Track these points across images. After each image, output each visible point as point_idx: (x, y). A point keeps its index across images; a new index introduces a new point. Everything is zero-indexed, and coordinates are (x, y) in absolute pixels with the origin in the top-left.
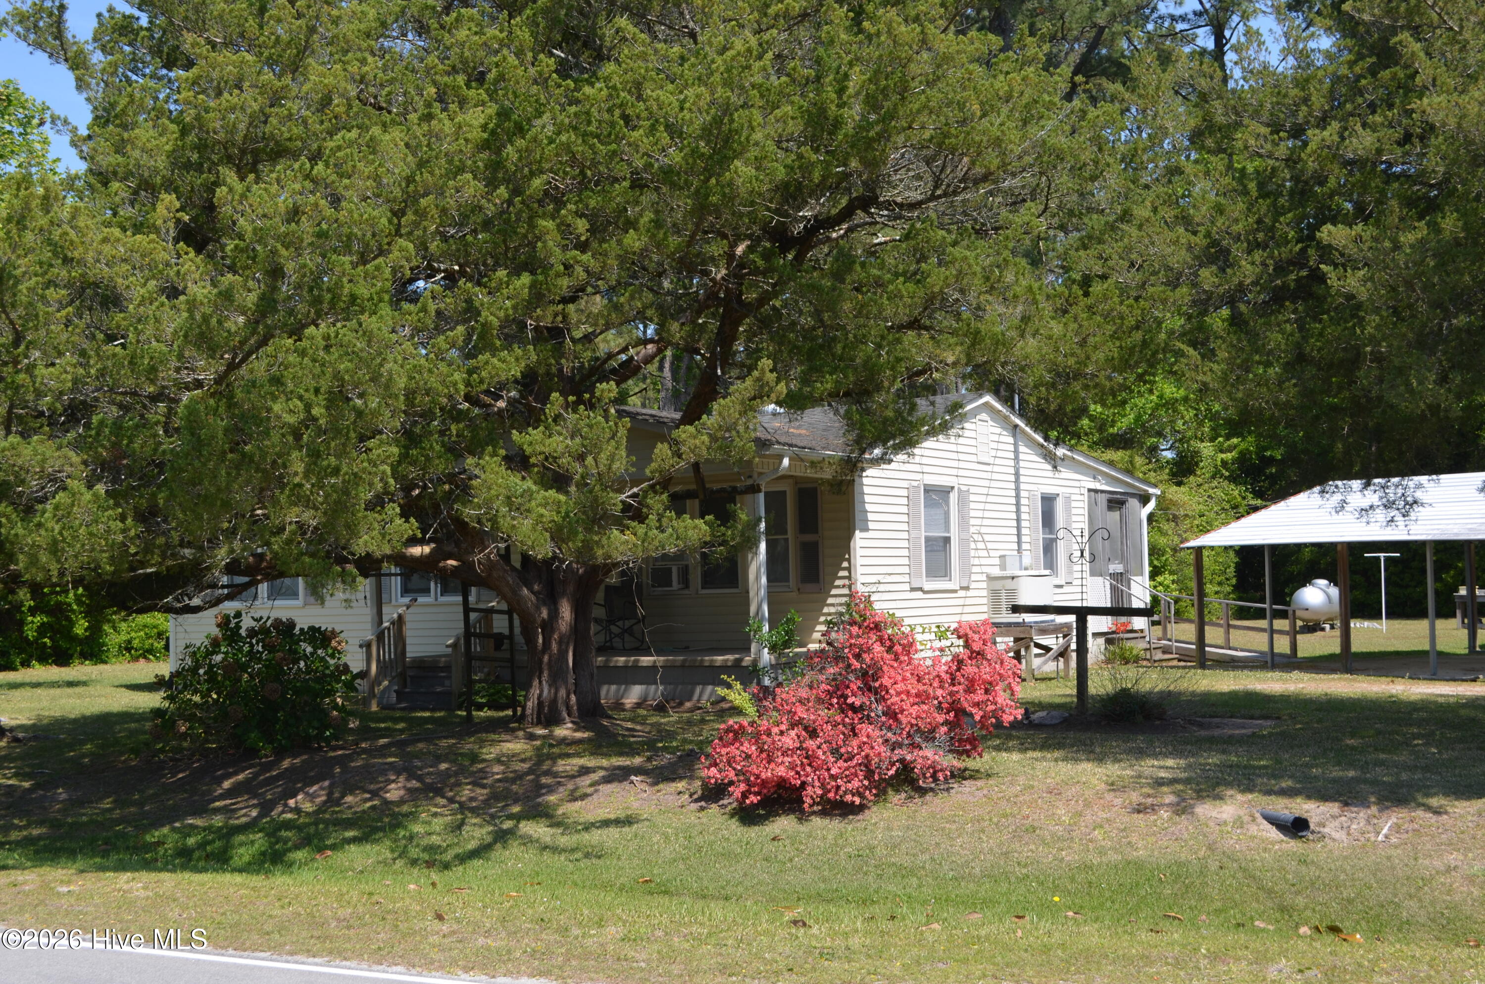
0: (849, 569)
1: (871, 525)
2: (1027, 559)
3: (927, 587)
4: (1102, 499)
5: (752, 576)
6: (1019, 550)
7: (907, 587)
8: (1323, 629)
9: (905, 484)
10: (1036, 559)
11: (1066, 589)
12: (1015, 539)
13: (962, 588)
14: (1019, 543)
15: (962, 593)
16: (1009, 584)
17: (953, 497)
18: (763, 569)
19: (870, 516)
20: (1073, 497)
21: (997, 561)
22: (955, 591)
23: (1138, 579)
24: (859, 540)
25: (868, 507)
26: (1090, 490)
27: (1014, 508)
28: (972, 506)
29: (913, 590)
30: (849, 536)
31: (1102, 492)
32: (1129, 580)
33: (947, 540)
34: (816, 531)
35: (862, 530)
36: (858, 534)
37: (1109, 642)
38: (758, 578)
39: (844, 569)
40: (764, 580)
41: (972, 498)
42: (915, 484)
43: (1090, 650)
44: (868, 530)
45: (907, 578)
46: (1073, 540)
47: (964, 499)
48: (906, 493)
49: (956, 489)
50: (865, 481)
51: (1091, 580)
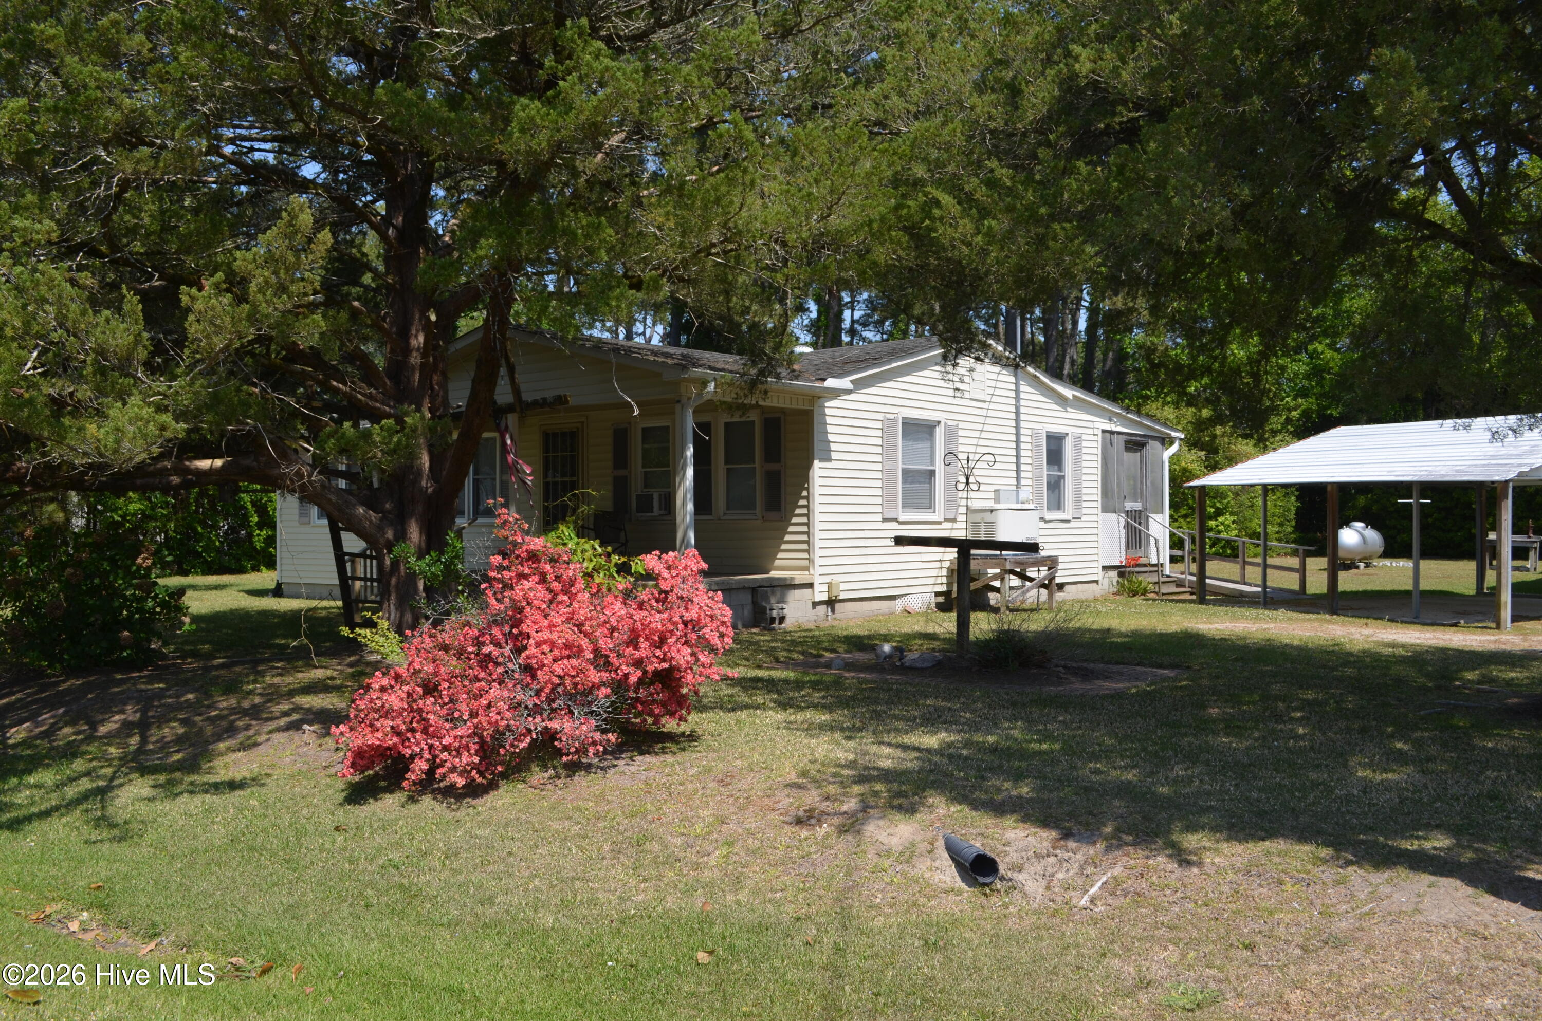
0: (807, 498)
1: (834, 456)
2: (1025, 493)
3: (902, 518)
4: (1119, 442)
5: (679, 502)
6: (1018, 486)
7: (879, 517)
8: (1358, 567)
9: (880, 416)
10: (1039, 494)
11: (1072, 524)
12: (1014, 474)
13: (946, 520)
14: (1018, 478)
15: (948, 525)
16: (988, 517)
17: (939, 432)
18: (690, 496)
19: (833, 447)
20: (1084, 437)
21: (992, 495)
22: (940, 523)
23: (1158, 517)
24: (818, 469)
25: (831, 437)
26: (1104, 431)
27: (1014, 445)
28: (961, 440)
29: (885, 520)
30: (808, 466)
31: (1119, 433)
32: (1148, 517)
33: (932, 473)
34: (778, 460)
35: (821, 460)
36: (817, 463)
37: (1121, 575)
38: (684, 504)
39: (804, 498)
40: (690, 507)
41: (961, 433)
42: (892, 417)
43: (1096, 582)
44: (830, 460)
45: (879, 509)
46: (1085, 477)
47: (952, 434)
48: (879, 425)
49: (942, 424)
50: (828, 411)
51: (1103, 516)
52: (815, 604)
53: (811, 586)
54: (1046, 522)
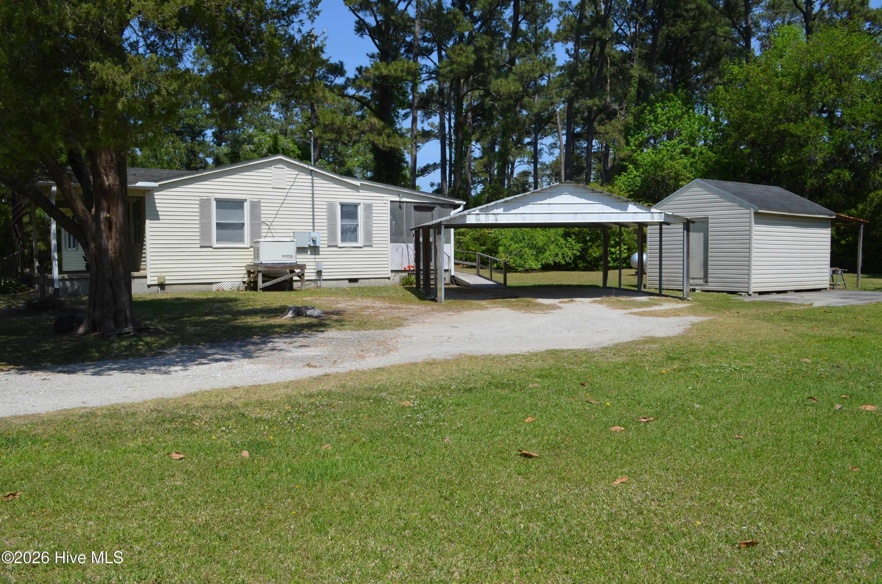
1: (161, 217)
3: (217, 246)
4: (408, 207)
6: (313, 230)
7: (198, 246)
9: (198, 198)
10: (332, 234)
11: (364, 249)
12: (310, 224)
13: (252, 247)
14: (313, 226)
16: (257, 245)
17: (247, 206)
19: (160, 213)
20: (374, 205)
21: (292, 235)
22: (247, 248)
23: (448, 245)
24: (149, 225)
25: (158, 209)
26: (391, 202)
27: (310, 210)
28: (262, 208)
29: (203, 247)
30: (145, 222)
31: (407, 202)
33: (243, 224)
35: (151, 219)
36: (148, 222)
41: (262, 204)
42: (207, 198)
43: (389, 278)
44: (159, 219)
45: (198, 242)
46: (374, 225)
47: (255, 206)
48: (198, 202)
49: (248, 201)
50: (156, 197)
51: (390, 245)
52: (149, 286)
53: (145, 277)
54: (339, 248)
